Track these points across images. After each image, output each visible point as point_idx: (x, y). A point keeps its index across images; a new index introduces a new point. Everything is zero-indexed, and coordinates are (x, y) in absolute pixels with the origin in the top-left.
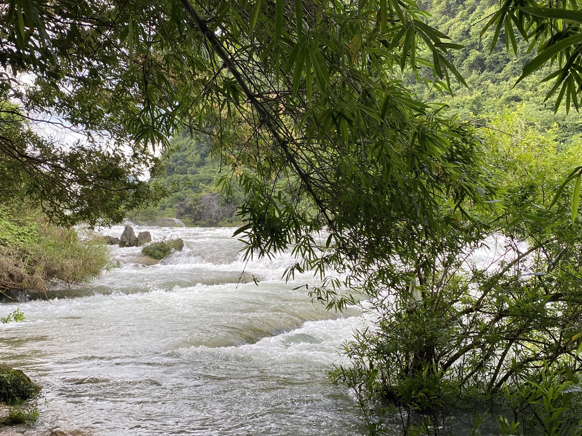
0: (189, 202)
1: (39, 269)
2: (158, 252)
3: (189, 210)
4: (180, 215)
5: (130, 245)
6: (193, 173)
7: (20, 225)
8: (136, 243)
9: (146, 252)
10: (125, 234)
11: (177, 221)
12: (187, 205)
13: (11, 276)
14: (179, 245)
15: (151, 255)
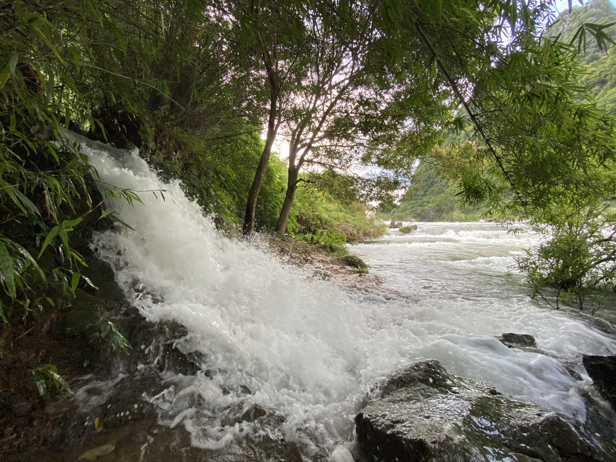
0: (419, 211)
1: (361, 232)
2: (406, 230)
3: (419, 215)
4: (414, 217)
5: (394, 228)
6: (420, 199)
7: (354, 216)
8: (396, 227)
9: (401, 230)
10: (391, 223)
11: (413, 220)
12: (418, 213)
13: (351, 234)
14: (415, 227)
15: (403, 232)
